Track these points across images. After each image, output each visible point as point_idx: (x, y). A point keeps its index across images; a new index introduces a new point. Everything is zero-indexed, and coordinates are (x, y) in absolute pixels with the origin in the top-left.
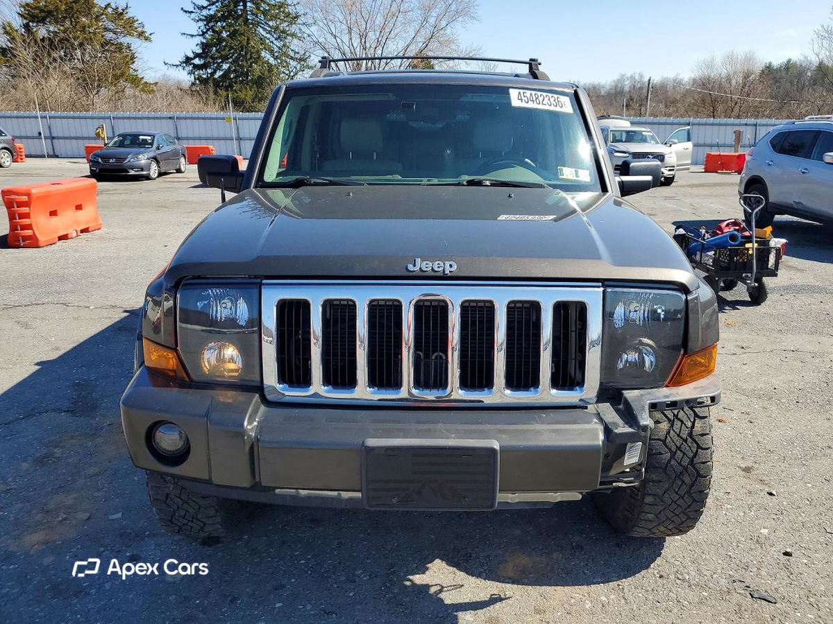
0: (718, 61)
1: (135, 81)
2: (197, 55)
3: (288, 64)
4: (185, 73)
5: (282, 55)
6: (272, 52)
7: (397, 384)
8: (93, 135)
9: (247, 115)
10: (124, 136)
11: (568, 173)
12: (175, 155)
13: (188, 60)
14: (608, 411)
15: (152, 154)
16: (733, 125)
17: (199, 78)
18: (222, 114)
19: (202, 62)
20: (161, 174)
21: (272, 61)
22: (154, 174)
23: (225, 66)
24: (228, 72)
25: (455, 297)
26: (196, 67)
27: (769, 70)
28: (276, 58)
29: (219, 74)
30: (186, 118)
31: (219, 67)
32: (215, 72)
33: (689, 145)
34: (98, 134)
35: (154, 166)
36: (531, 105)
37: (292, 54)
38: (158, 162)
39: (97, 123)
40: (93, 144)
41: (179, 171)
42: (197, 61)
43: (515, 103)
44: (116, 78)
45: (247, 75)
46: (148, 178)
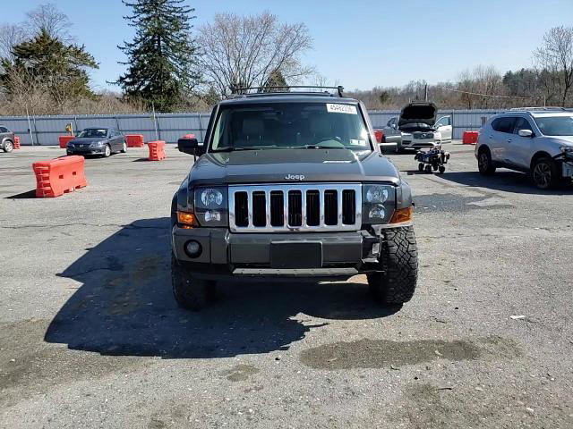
0: (471, 72)
1: (88, 94)
2: (128, 76)
3: (188, 81)
4: (120, 88)
5: (184, 75)
6: (177, 73)
7: (282, 225)
8: (64, 130)
9: (164, 114)
10: (87, 130)
11: (355, 142)
12: (120, 141)
13: (122, 79)
14: (365, 233)
15: (107, 141)
16: (480, 113)
17: (129, 91)
18: (147, 114)
19: (131, 80)
20: (112, 154)
21: (177, 78)
22: (107, 153)
23: (147, 83)
24: (148, 87)
25: (304, 190)
26: (127, 84)
27: (509, 76)
28: (180, 77)
29: (142, 88)
30: (124, 118)
31: (143, 84)
32: (140, 87)
33: (450, 127)
34: (67, 130)
35: (108, 149)
36: (336, 111)
37: (190, 74)
38: (110, 146)
39: (66, 122)
40: (63, 136)
41: (122, 151)
42: (128, 80)
43: (329, 110)
44: (77, 92)
45: (161, 88)
46: (104, 156)
